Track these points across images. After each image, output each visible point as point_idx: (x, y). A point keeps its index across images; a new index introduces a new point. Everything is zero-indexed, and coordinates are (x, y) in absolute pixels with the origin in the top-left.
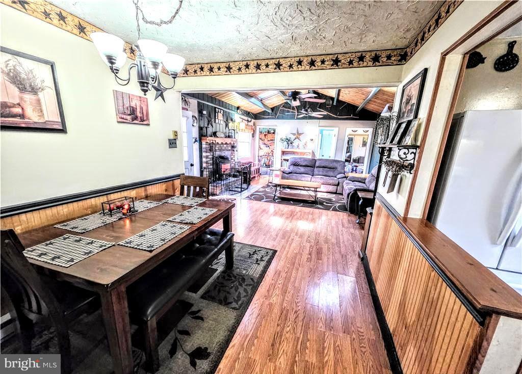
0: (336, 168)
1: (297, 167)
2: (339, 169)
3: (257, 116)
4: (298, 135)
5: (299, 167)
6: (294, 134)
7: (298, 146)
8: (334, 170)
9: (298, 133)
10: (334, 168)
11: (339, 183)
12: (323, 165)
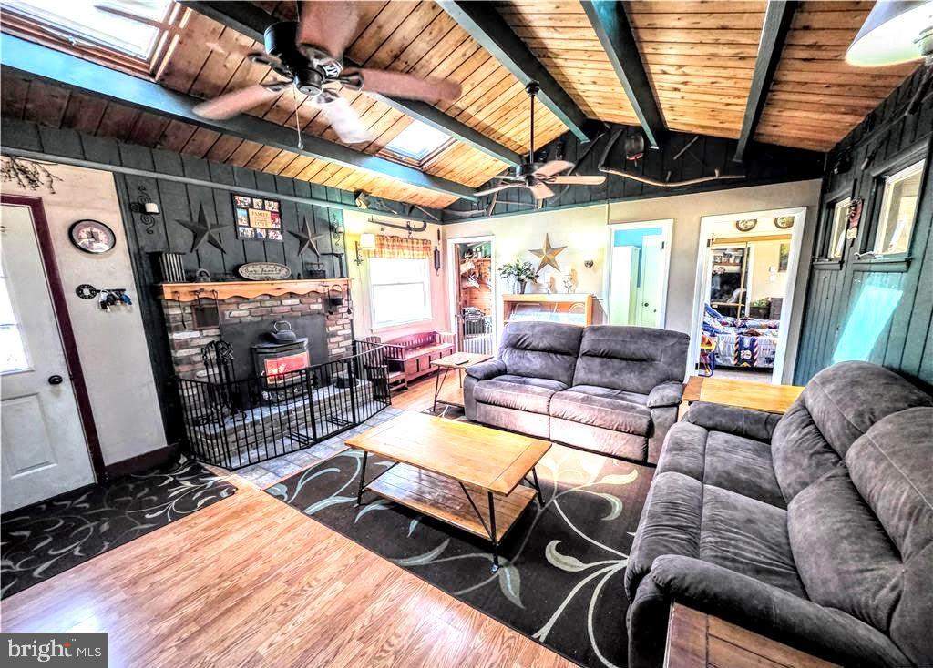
0: (653, 360)
1: (521, 353)
2: (662, 363)
3: (446, 216)
4: (550, 254)
5: (529, 354)
6: (538, 253)
7: (552, 286)
8: (645, 365)
9: (548, 247)
10: (640, 360)
11: (651, 426)
12: (603, 348)
